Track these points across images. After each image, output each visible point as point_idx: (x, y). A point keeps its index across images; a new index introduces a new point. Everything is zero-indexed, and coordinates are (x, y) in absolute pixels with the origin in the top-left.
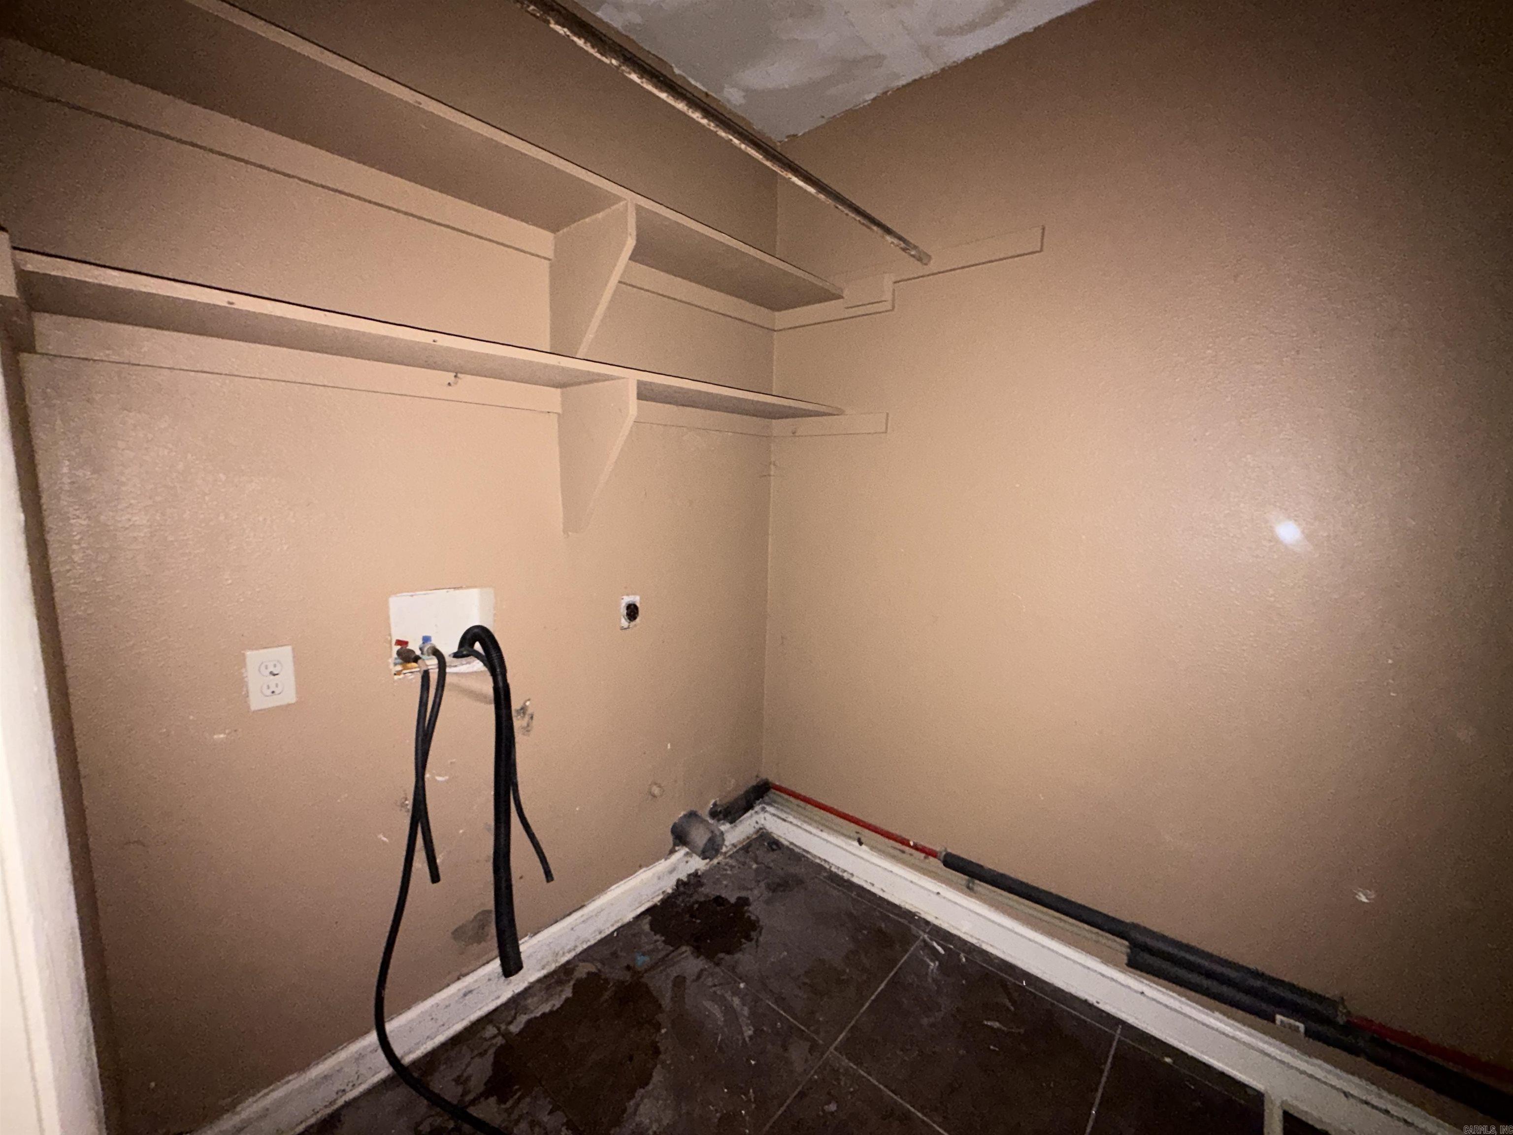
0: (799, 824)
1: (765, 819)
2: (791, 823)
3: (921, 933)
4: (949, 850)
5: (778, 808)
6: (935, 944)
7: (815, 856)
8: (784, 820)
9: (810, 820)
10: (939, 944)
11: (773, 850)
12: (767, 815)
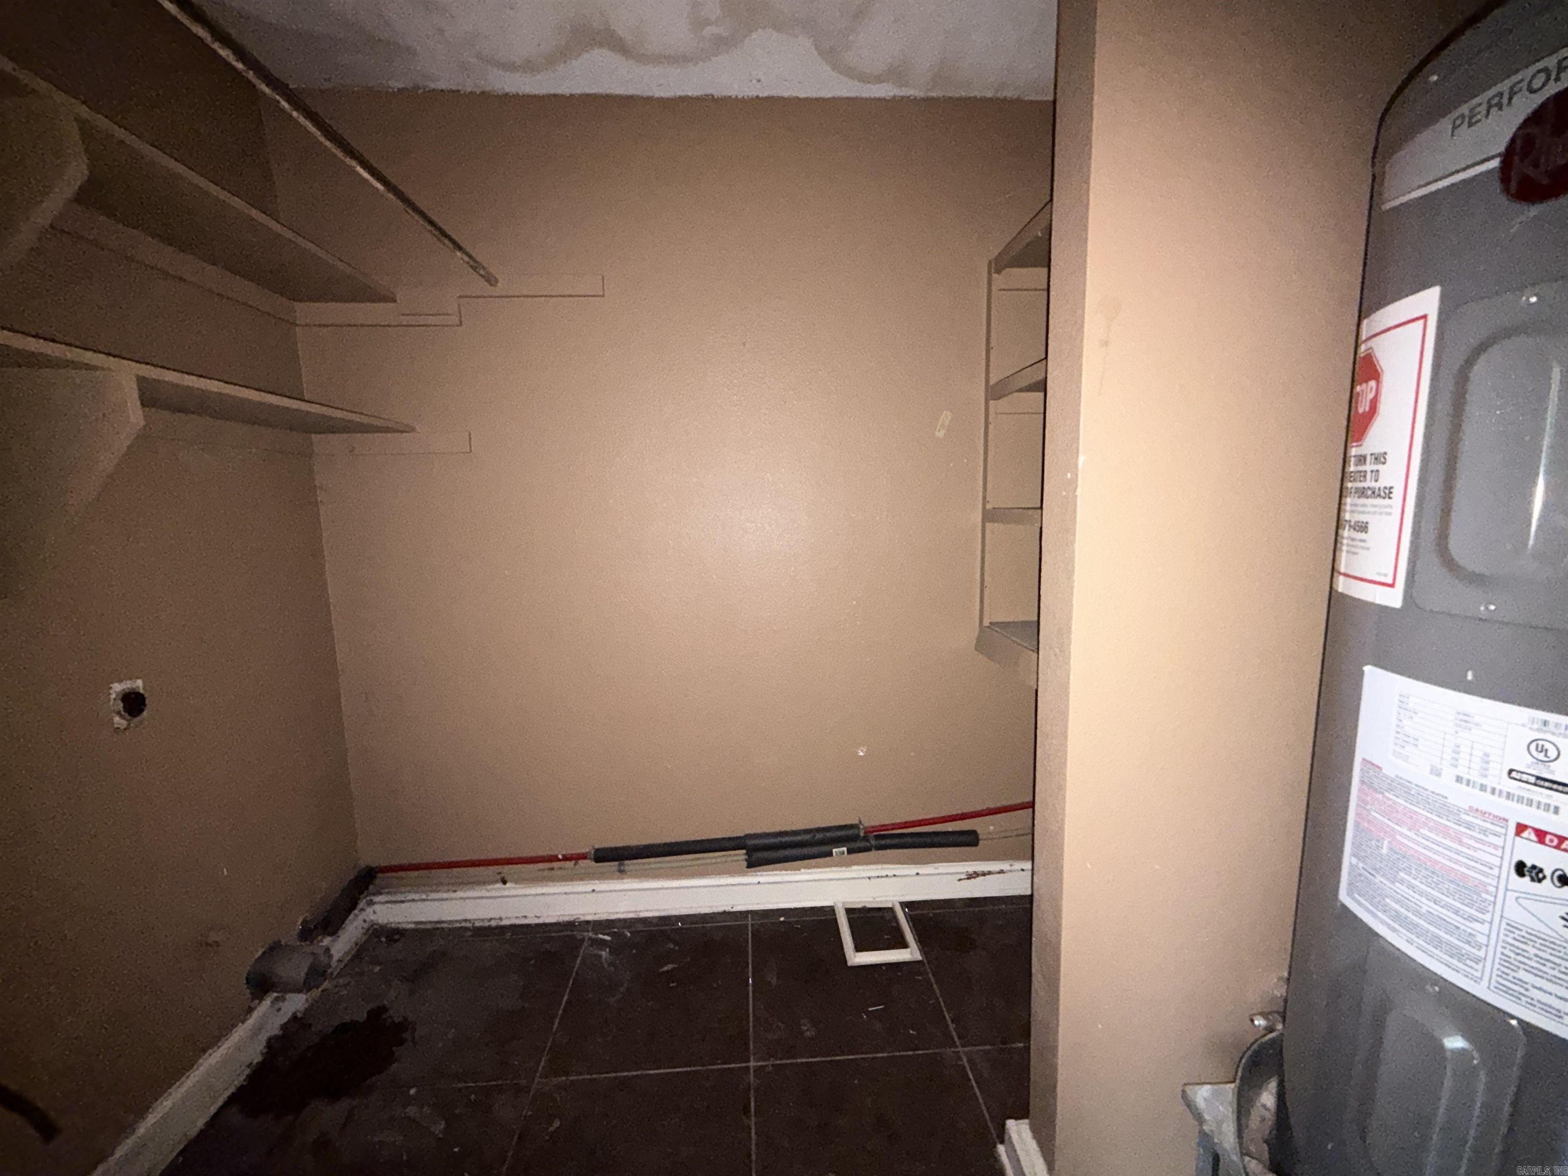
0: (424, 897)
1: (374, 912)
2: (413, 900)
3: (585, 934)
4: (597, 847)
5: (388, 893)
6: (601, 936)
7: (451, 922)
8: (403, 902)
9: (437, 886)
10: (604, 934)
11: (396, 941)
12: (377, 907)
